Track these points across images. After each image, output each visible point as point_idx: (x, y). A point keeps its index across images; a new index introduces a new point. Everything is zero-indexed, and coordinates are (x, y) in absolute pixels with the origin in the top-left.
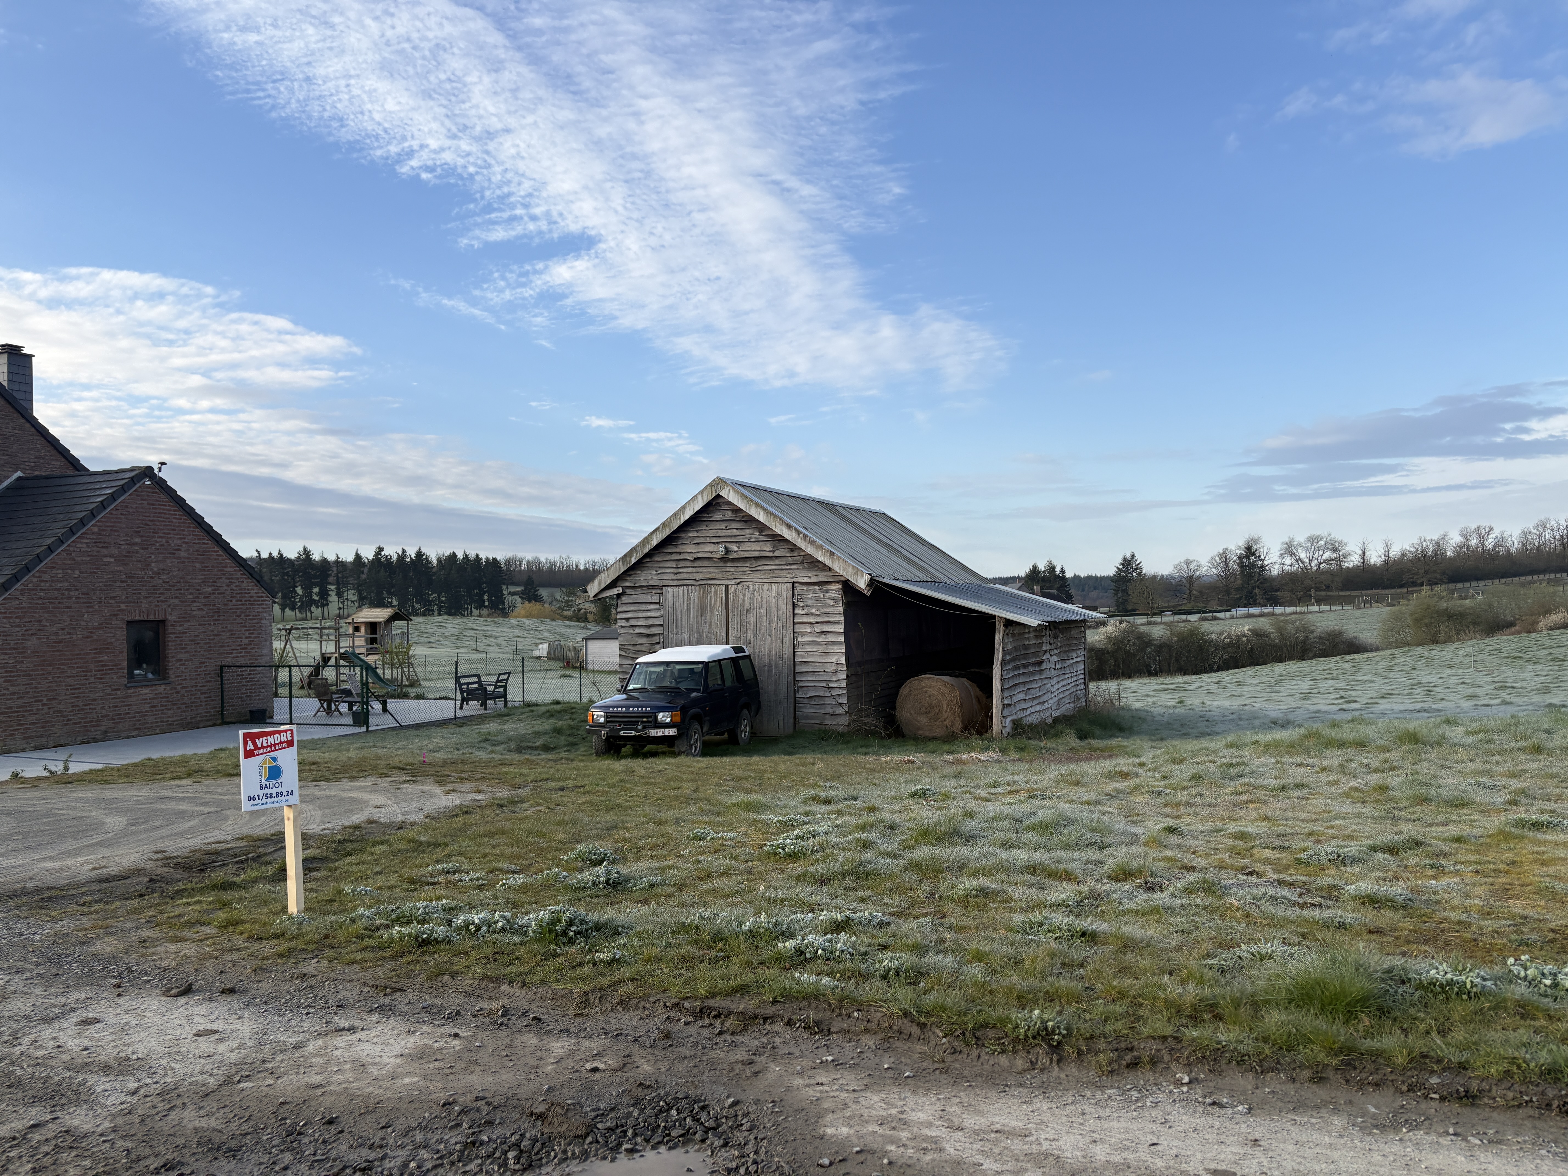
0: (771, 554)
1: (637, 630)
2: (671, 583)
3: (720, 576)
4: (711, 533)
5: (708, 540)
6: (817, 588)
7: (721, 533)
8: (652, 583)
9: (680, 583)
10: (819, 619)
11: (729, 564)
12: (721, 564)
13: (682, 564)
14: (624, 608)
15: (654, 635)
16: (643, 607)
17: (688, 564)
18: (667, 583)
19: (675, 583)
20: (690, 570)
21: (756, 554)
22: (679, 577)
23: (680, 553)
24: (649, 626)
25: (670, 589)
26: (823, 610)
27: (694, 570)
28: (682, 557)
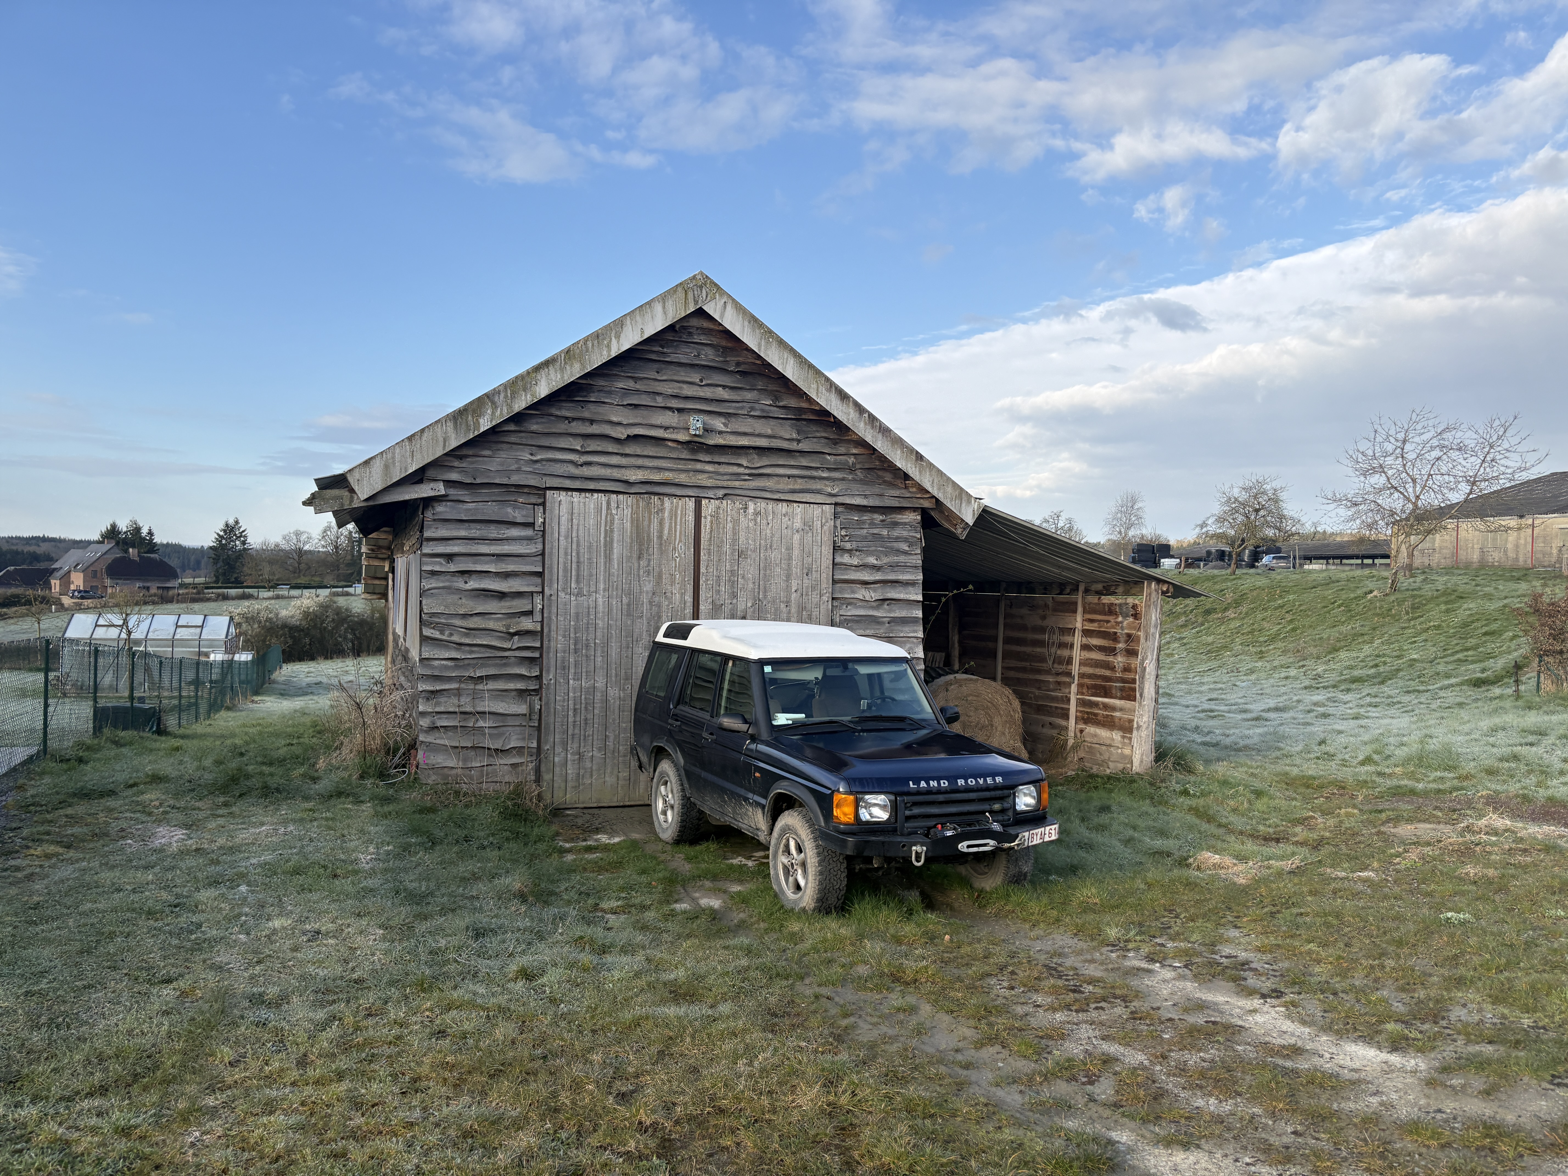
0: (794, 446)
1: (473, 584)
2: (568, 483)
3: (682, 478)
4: (668, 389)
5: (660, 401)
6: (878, 517)
7: (688, 391)
8: (515, 479)
9: (592, 485)
10: (878, 576)
11: (701, 457)
12: (685, 455)
13: (593, 446)
14: (443, 532)
15: (519, 595)
16: (493, 532)
17: (611, 447)
18: (556, 482)
19: (577, 484)
20: (615, 460)
21: (763, 442)
22: (586, 471)
23: (592, 422)
24: (507, 575)
25: (563, 496)
26: (885, 560)
27: (624, 461)
28: (595, 429)
